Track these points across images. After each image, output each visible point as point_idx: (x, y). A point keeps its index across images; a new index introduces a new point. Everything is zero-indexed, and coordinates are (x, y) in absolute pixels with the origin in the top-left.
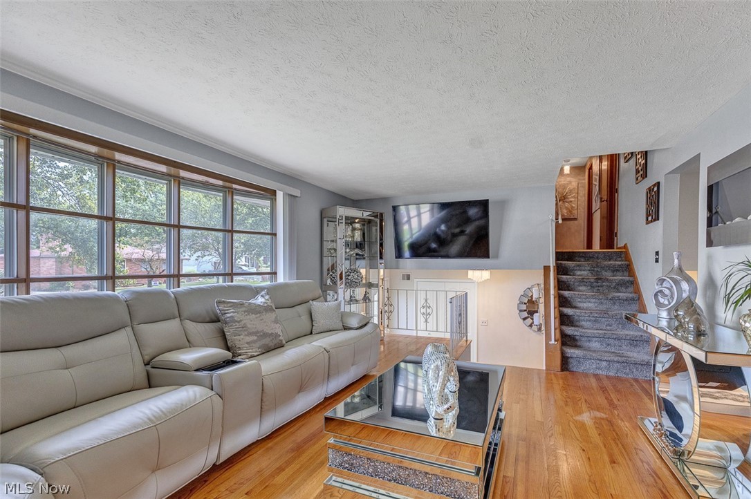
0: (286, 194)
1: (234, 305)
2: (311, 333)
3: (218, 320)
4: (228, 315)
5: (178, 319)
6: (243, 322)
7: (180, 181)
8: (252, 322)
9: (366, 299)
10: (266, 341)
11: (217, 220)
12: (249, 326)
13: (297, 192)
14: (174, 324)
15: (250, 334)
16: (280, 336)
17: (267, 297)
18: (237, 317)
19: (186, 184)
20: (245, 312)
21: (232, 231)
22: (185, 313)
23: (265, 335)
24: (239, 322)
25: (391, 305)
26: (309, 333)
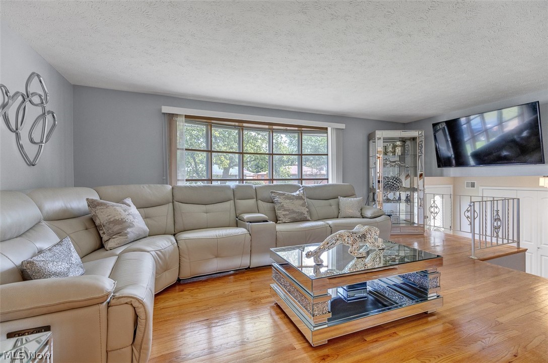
0: (334, 128)
1: (280, 194)
2: (338, 218)
3: (273, 202)
4: (276, 199)
5: (255, 200)
6: (282, 204)
7: (273, 131)
8: (287, 204)
9: (409, 200)
10: (294, 215)
11: (294, 149)
12: (285, 206)
13: (342, 126)
14: (253, 202)
15: (285, 210)
16: (304, 214)
17: (302, 191)
18: (280, 200)
19: (276, 132)
20: (284, 198)
21: (301, 155)
22: (259, 197)
23: (294, 212)
24: (280, 203)
25: (437, 207)
26: (336, 216)
